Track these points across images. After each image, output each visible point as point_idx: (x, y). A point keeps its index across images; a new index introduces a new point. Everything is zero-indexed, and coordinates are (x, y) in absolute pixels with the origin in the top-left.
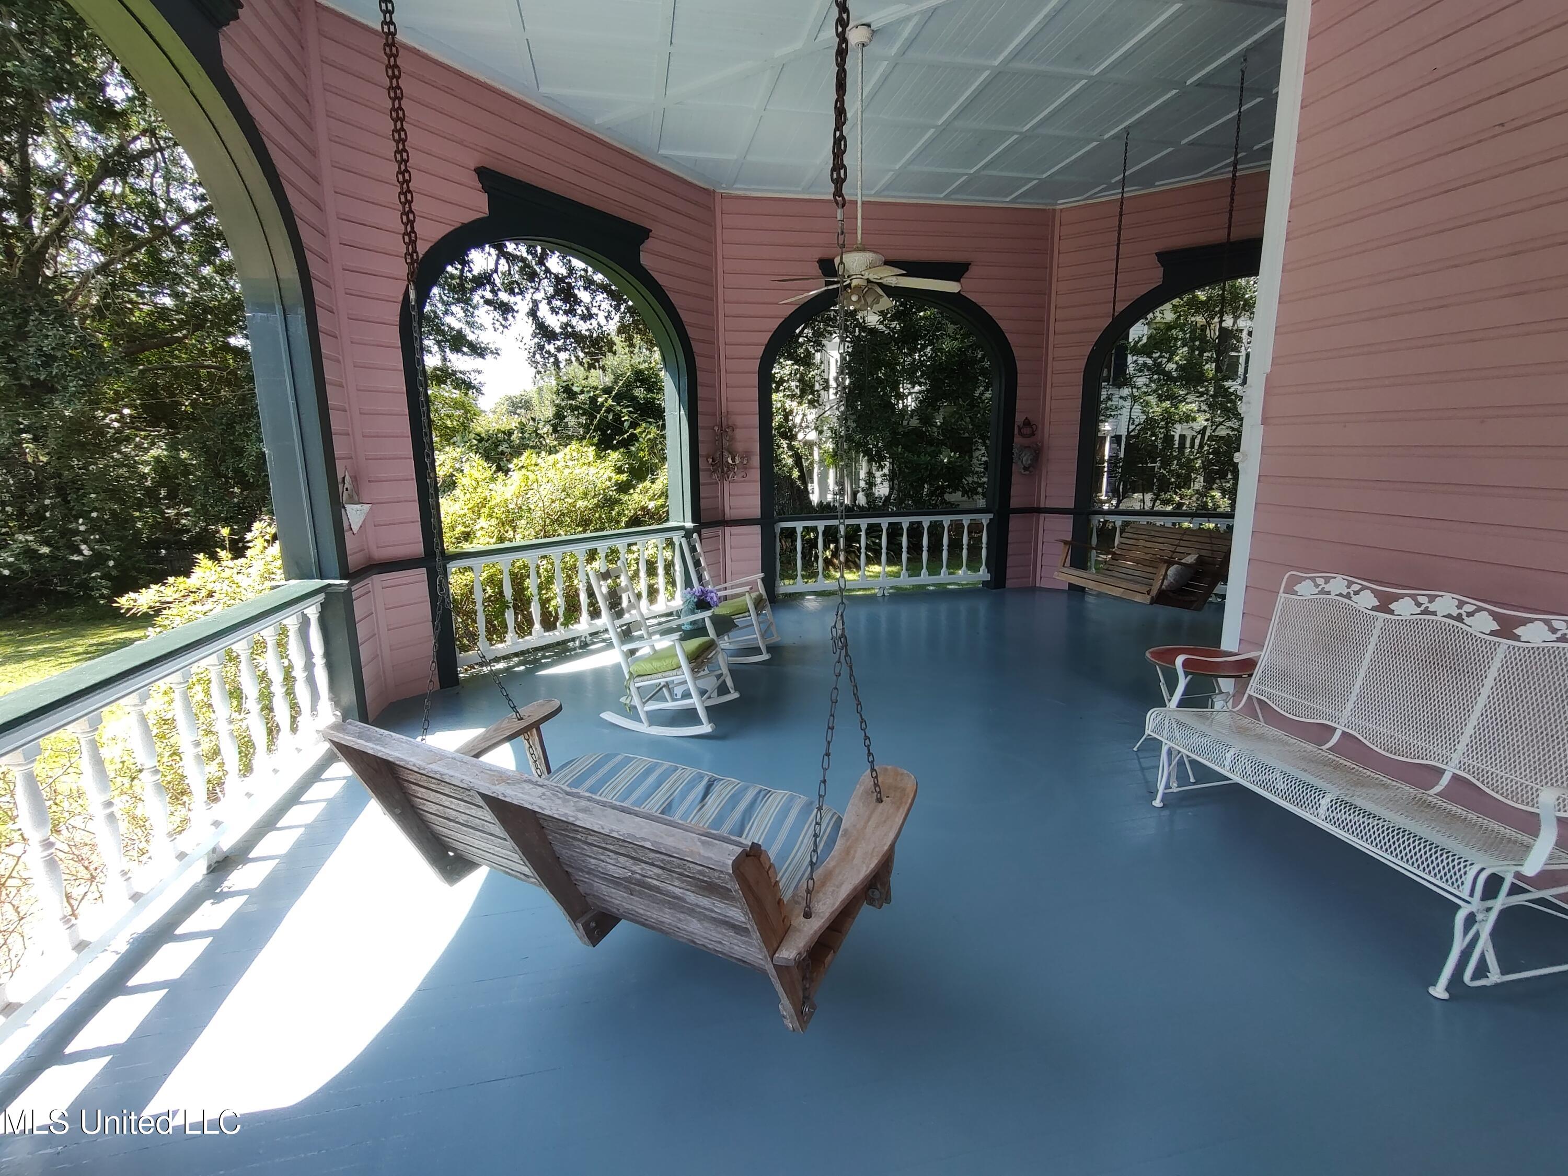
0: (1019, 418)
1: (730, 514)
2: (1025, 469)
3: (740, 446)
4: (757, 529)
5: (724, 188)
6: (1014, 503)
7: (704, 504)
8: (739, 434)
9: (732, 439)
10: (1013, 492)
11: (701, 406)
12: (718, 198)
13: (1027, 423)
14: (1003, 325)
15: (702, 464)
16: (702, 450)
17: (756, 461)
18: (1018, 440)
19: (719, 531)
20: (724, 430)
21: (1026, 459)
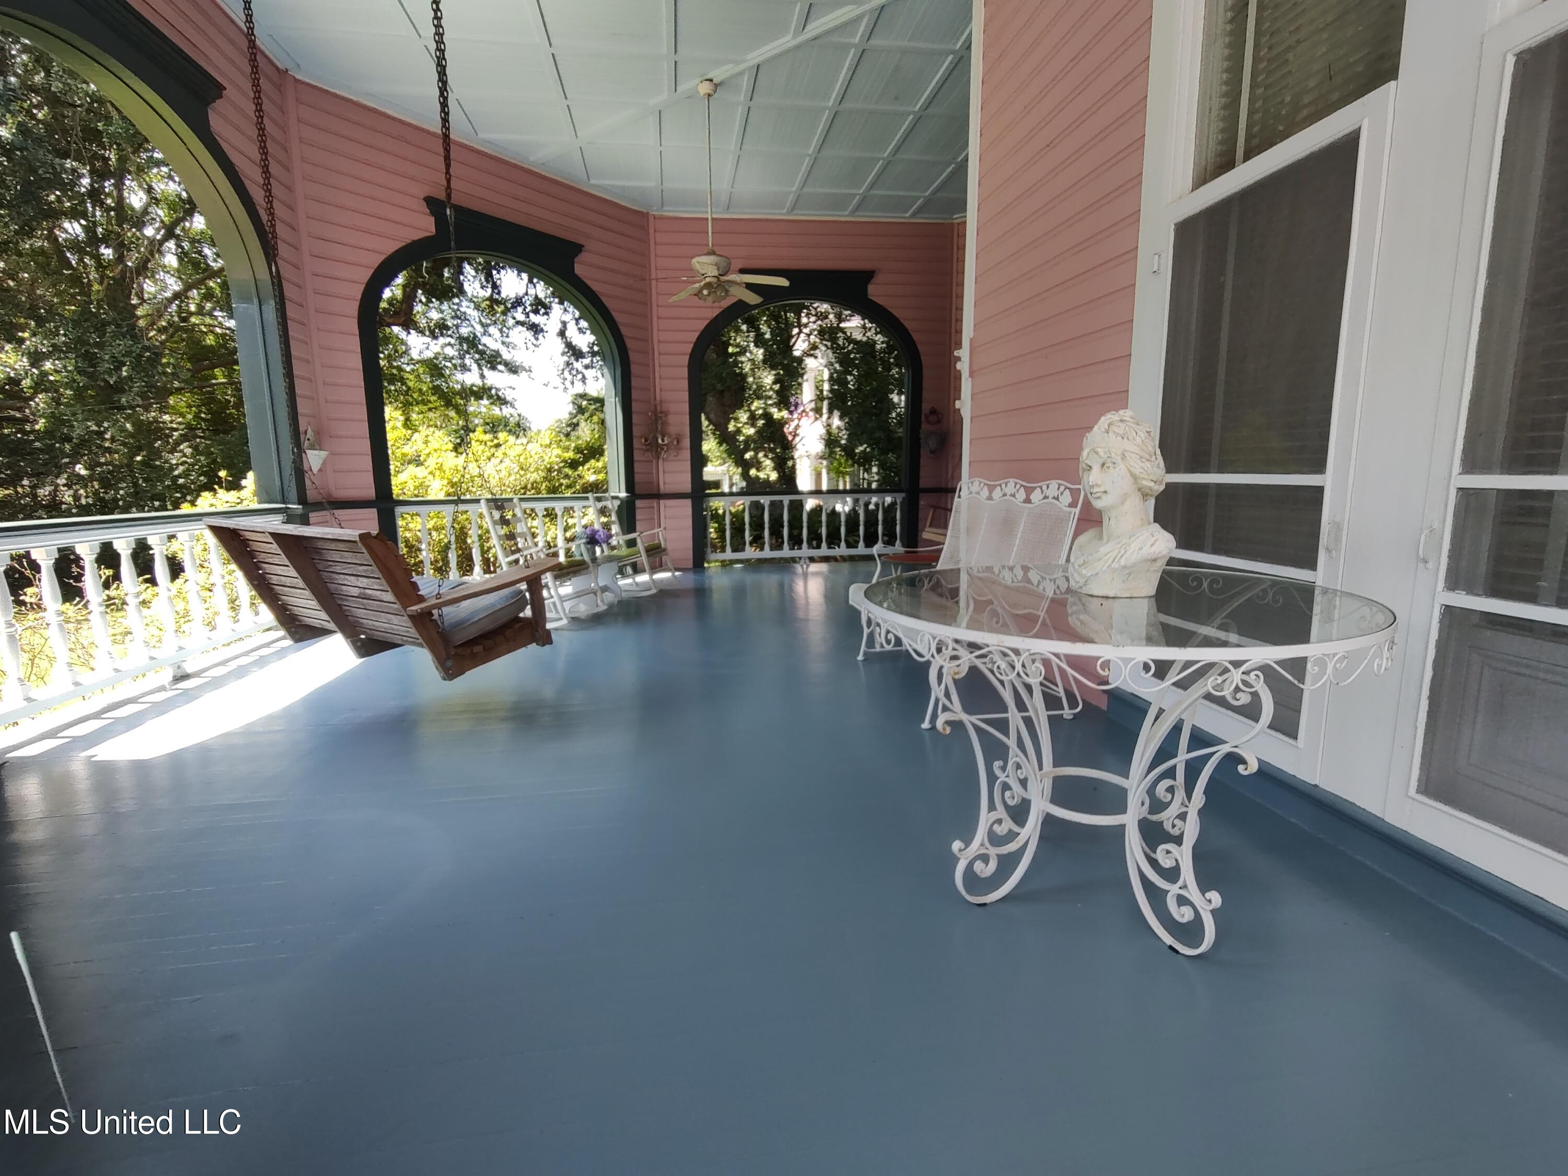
0: (926, 407)
1: (663, 489)
2: (932, 452)
3: (673, 430)
4: (688, 503)
5: (656, 211)
6: (924, 483)
7: (637, 478)
8: (671, 419)
9: (665, 424)
10: (922, 473)
11: (635, 394)
12: (651, 219)
13: (933, 412)
14: (906, 324)
15: (636, 444)
16: (636, 431)
17: (687, 442)
18: (925, 427)
19: (654, 503)
20: (658, 417)
21: (932, 443)
